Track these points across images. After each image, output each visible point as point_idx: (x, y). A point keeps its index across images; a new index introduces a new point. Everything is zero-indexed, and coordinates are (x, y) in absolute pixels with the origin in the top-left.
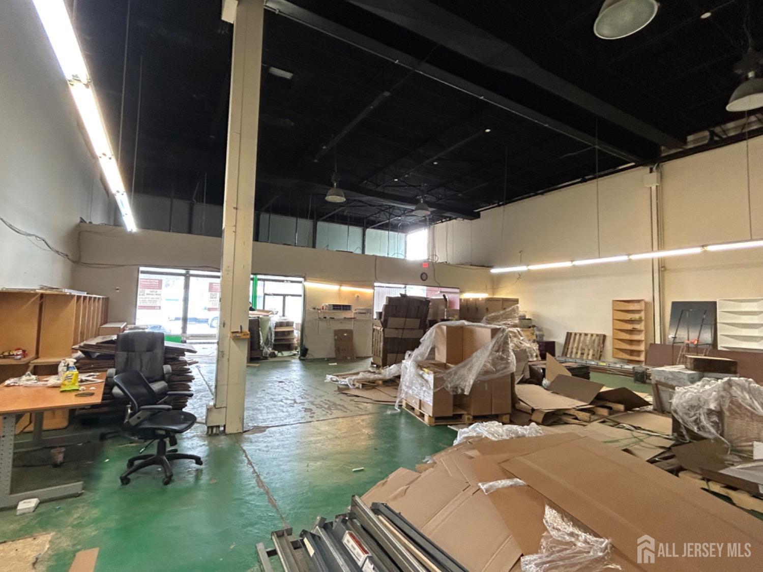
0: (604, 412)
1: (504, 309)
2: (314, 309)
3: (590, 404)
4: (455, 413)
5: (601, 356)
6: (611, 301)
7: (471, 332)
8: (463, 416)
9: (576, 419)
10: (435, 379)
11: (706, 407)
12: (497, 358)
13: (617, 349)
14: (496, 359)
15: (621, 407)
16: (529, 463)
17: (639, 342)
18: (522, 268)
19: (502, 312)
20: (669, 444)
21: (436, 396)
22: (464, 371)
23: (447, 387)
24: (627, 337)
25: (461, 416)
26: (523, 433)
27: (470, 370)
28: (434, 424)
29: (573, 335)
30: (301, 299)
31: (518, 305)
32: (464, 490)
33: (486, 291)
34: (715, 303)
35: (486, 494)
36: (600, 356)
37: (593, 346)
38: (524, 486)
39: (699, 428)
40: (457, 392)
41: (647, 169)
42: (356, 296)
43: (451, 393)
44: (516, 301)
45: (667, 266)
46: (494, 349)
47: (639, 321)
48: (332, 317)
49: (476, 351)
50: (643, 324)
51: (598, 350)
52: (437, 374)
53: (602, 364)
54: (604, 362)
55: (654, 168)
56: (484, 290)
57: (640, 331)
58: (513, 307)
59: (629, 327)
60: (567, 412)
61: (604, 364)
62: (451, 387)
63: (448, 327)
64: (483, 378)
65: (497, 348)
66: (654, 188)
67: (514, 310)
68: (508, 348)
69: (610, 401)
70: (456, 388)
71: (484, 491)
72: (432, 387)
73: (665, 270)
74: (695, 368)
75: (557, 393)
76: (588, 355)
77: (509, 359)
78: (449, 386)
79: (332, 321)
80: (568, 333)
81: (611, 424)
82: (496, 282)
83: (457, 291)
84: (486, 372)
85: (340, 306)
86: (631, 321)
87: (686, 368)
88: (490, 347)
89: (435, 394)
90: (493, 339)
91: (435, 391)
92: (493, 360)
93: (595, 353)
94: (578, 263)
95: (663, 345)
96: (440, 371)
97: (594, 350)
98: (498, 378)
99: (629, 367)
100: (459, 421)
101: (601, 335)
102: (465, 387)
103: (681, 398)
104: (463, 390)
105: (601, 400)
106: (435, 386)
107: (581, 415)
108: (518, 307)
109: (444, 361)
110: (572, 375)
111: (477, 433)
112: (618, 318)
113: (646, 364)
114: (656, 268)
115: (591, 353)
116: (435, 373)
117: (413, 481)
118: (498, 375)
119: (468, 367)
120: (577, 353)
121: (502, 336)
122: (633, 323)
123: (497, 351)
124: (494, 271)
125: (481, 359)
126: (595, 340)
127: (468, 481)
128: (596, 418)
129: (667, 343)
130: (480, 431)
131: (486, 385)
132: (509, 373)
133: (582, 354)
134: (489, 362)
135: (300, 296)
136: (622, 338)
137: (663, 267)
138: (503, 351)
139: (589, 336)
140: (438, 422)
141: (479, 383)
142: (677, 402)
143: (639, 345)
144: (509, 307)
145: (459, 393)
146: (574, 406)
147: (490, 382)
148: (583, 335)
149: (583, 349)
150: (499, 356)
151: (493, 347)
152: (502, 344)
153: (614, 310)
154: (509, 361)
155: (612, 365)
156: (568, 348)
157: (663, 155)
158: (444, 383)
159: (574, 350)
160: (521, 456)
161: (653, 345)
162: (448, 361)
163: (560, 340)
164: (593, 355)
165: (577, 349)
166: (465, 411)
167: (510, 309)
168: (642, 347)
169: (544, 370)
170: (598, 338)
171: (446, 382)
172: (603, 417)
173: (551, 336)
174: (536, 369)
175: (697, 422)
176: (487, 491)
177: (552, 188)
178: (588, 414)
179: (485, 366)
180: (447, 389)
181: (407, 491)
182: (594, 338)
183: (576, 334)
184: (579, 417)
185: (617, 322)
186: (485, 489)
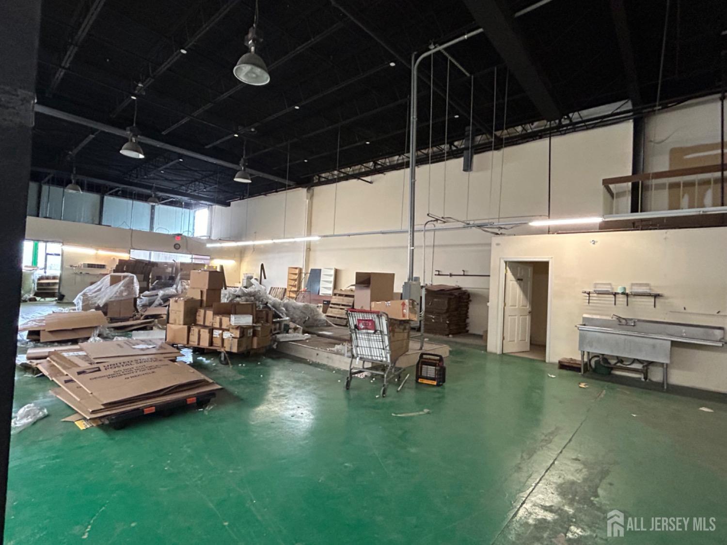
2: (71, 266)
6: (288, 268)
13: (288, 296)
29: (273, 289)
30: (60, 257)
34: (321, 270)
41: (306, 190)
42: (112, 258)
48: (87, 272)
66: (307, 202)
73: (310, 250)
79: (87, 275)
80: (271, 287)
83: (209, 258)
85: (95, 265)
94: (276, 241)
101: (284, 288)
112: (290, 278)
114: (305, 249)
126: (281, 292)
135: (59, 255)
136: (291, 290)
137: (309, 248)
138: (128, 287)
148: (277, 288)
153: (288, 273)
182: (281, 290)
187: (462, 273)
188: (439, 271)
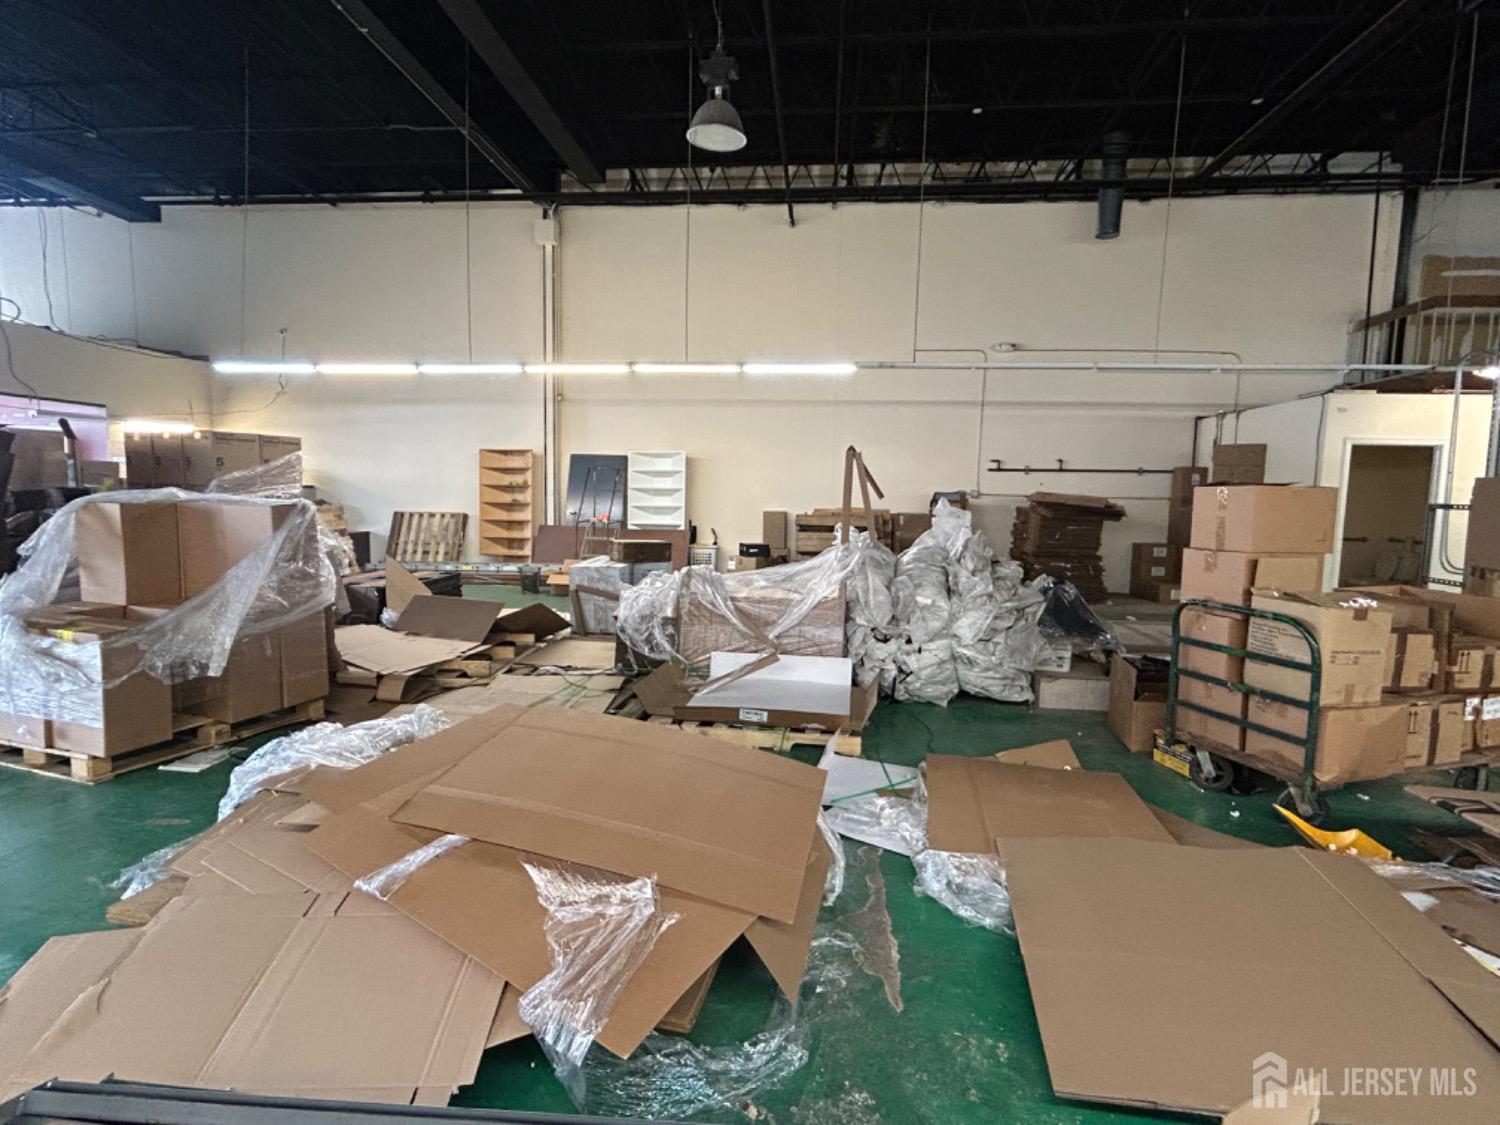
0: (508, 653)
1: (266, 461)
3: (484, 643)
4: (177, 730)
5: (459, 552)
6: (477, 452)
7: (207, 518)
8: (200, 733)
9: (464, 675)
10: (107, 656)
11: (661, 615)
12: (292, 577)
13: (488, 538)
14: (288, 580)
15: (530, 638)
16: (455, 792)
17: (521, 524)
18: (299, 369)
19: (260, 469)
20: (618, 682)
21: (113, 703)
22: (200, 620)
23: (153, 668)
24: (503, 515)
25: (194, 732)
26: (407, 731)
27: (218, 615)
28: (111, 775)
29: (407, 517)
31: (300, 453)
32: (304, 915)
33: (193, 420)
34: (625, 458)
35: (385, 899)
36: (457, 552)
37: (445, 537)
38: (466, 843)
39: (652, 649)
40: (184, 676)
41: (539, 210)
43: (167, 682)
44: (296, 444)
45: (568, 394)
46: (283, 554)
47: (523, 488)
49: (233, 565)
50: (529, 491)
51: (454, 544)
52: (113, 638)
53: (464, 568)
54: (467, 564)
55: (551, 212)
56: (189, 415)
57: (523, 506)
58: (287, 457)
59: (507, 498)
60: (446, 667)
61: (469, 568)
62: (164, 668)
63: (125, 507)
64: (258, 628)
65: (291, 553)
66: (549, 249)
67: (291, 466)
68: (317, 549)
69: (511, 632)
70: (183, 664)
71: (378, 894)
72: (98, 676)
73: (563, 399)
74: (625, 558)
75: (416, 634)
76: (437, 553)
77: (321, 576)
78: (160, 664)
80: (396, 514)
81: (526, 671)
82: (221, 395)
83: (102, 412)
84: (260, 614)
86: (510, 488)
87: (612, 559)
88: (272, 553)
89: (107, 694)
90: (277, 533)
91: (110, 686)
92: (281, 581)
93: (449, 549)
94: (431, 369)
95: (557, 527)
96: (119, 628)
97: (447, 544)
98: (297, 623)
99: (511, 568)
100: (189, 748)
101: (458, 514)
102: (209, 658)
103: (632, 607)
104: (204, 667)
105: (499, 632)
106: (108, 671)
107: (473, 667)
108: (299, 458)
109: (120, 600)
110: (434, 593)
111: (295, 764)
112: (491, 483)
113: (533, 561)
114: (550, 395)
115: (442, 551)
116: (103, 637)
117: (117, 964)
118: (292, 617)
119: (214, 606)
120: (415, 552)
121: (301, 523)
122: (513, 492)
123: (293, 558)
124: (223, 367)
125: (249, 582)
126: (448, 525)
127: (309, 887)
128: (498, 666)
129: (563, 524)
130: (301, 755)
131: (268, 644)
132: (321, 608)
133: (426, 553)
134: (273, 588)
136: (495, 518)
137: (559, 395)
138: (307, 559)
139: (438, 517)
140: (122, 767)
141: (248, 642)
142: (627, 613)
143: (522, 530)
144: (276, 459)
145: (191, 677)
146: (458, 654)
147: (276, 634)
148: (426, 516)
149: (426, 544)
150: (297, 570)
151: (281, 549)
152: (302, 542)
153: (483, 467)
154: (322, 579)
155: (483, 568)
156: (397, 544)
157: (564, 191)
158: (142, 658)
159: (410, 548)
160: (431, 783)
161: (544, 528)
162: (133, 596)
163: (380, 528)
164: (446, 553)
165: (416, 544)
166: (206, 716)
167: (281, 461)
168: (527, 533)
169: (382, 591)
170: (453, 521)
171: (147, 656)
172: (506, 661)
173: (361, 520)
174: (363, 591)
175: (649, 640)
176: (384, 891)
177: (357, 195)
178: (486, 663)
179: (260, 598)
180: (152, 674)
181: (106, 997)
182: (446, 520)
183: (411, 515)
184: (469, 672)
185: (489, 489)
186: (377, 889)
187: (1056, 466)
188: (998, 461)
